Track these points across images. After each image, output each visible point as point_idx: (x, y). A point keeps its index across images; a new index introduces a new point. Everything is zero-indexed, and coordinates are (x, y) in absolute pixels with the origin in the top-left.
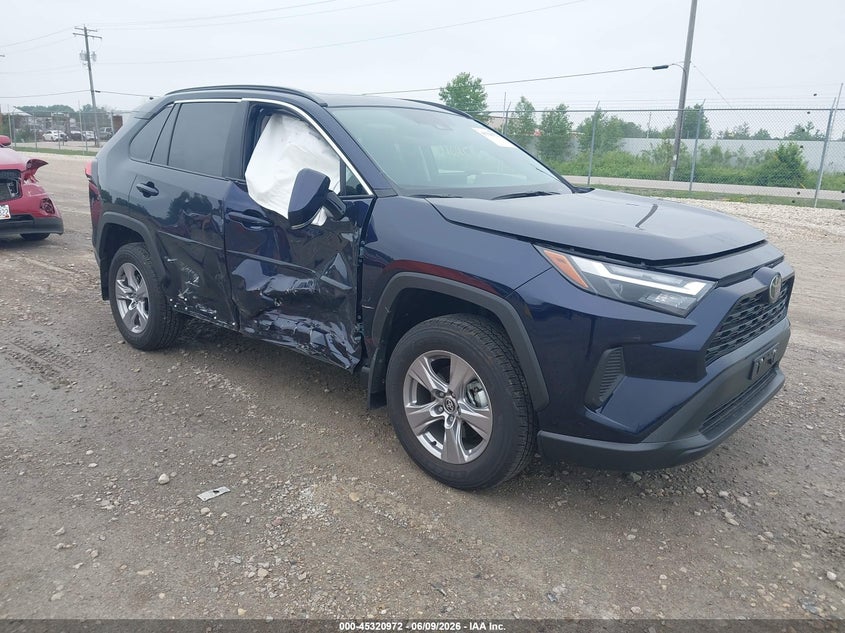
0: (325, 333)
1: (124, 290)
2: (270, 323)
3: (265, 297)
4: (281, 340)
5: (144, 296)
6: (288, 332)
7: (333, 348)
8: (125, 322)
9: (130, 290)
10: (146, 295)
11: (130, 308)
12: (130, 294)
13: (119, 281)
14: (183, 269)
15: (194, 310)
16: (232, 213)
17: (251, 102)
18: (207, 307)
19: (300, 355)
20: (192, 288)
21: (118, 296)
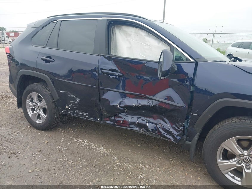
0: (156, 124)
1: (32, 104)
2: (122, 119)
3: (120, 108)
4: (129, 127)
5: (44, 107)
6: (133, 123)
7: (162, 131)
8: (32, 118)
9: (35, 104)
10: (45, 106)
11: (35, 112)
12: (34, 106)
13: (28, 100)
14: (69, 96)
15: (74, 113)
16: (103, 71)
17: (107, 19)
18: (82, 112)
19: (141, 134)
20: (74, 104)
21: (27, 107)
